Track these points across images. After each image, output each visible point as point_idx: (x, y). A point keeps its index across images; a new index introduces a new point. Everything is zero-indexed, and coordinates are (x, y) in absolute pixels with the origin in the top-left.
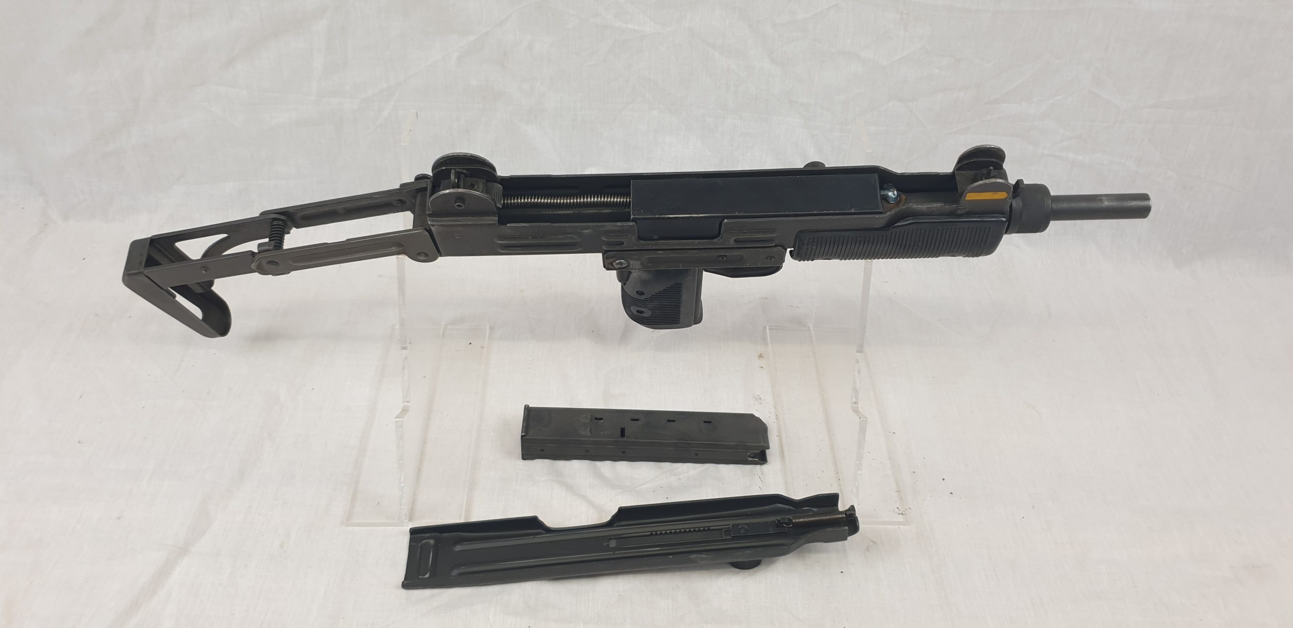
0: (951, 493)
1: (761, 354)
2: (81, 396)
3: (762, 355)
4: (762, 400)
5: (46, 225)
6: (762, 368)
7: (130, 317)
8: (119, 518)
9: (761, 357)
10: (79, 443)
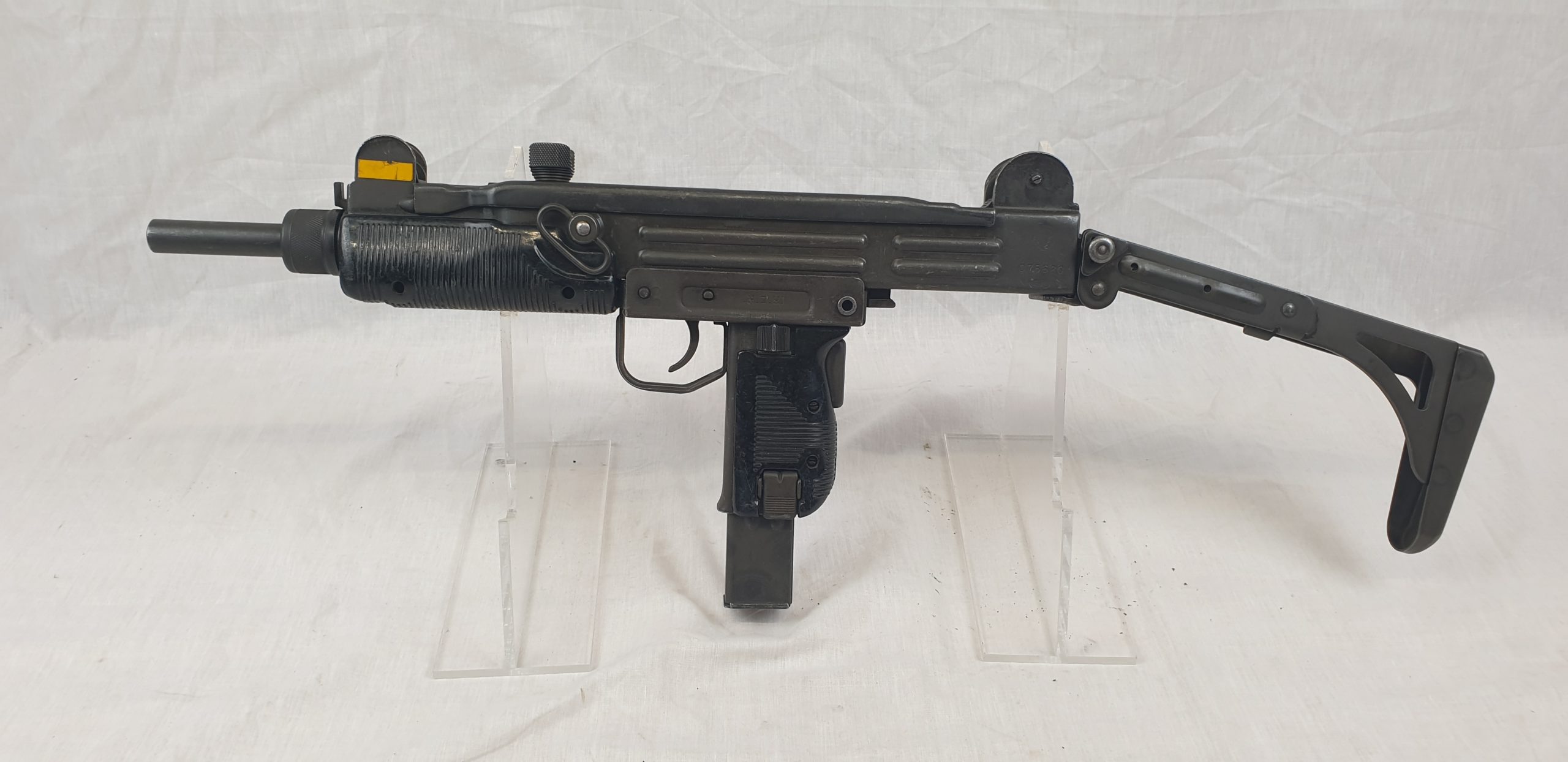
0: (1185, 584)
1: (927, 445)
2: (61, 526)
3: (929, 446)
4: (932, 494)
5: (30, 345)
6: (930, 458)
7: (130, 438)
8: (101, 661)
9: (928, 447)
10: (55, 577)
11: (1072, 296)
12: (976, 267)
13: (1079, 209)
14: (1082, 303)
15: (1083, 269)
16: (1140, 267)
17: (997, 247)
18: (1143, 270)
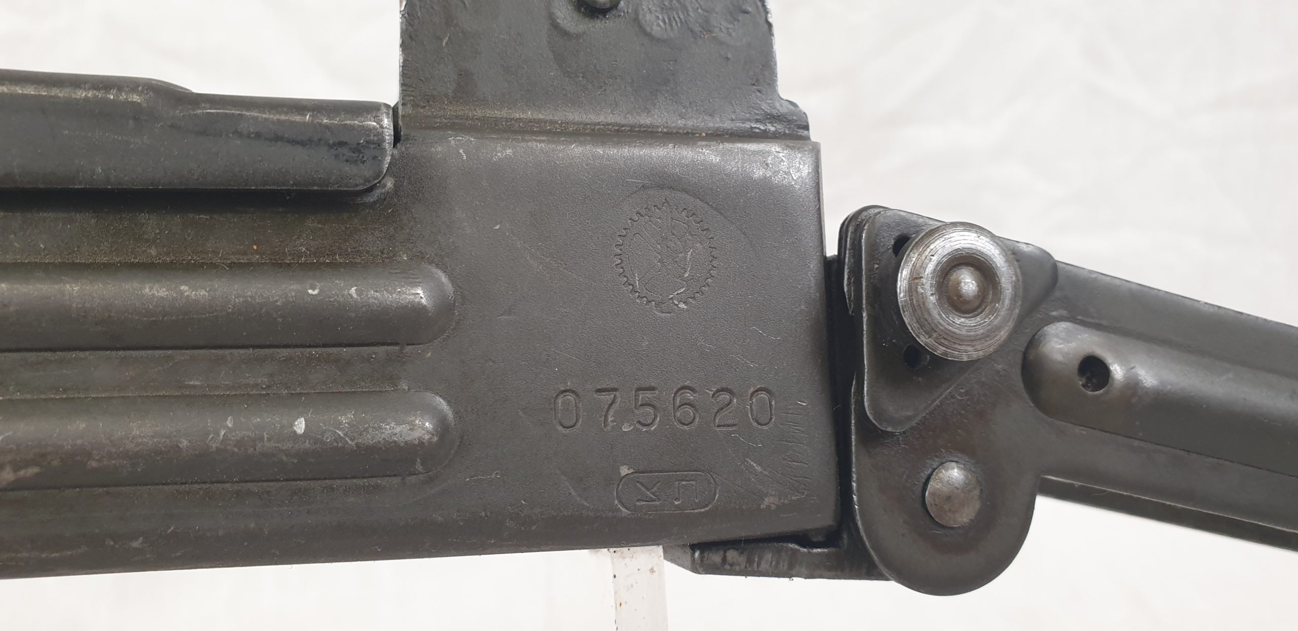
11: (830, 538)
12: (300, 426)
13: (806, 128)
14: (882, 568)
15: (873, 400)
16: (1118, 371)
17: (417, 311)
18: (1133, 387)
